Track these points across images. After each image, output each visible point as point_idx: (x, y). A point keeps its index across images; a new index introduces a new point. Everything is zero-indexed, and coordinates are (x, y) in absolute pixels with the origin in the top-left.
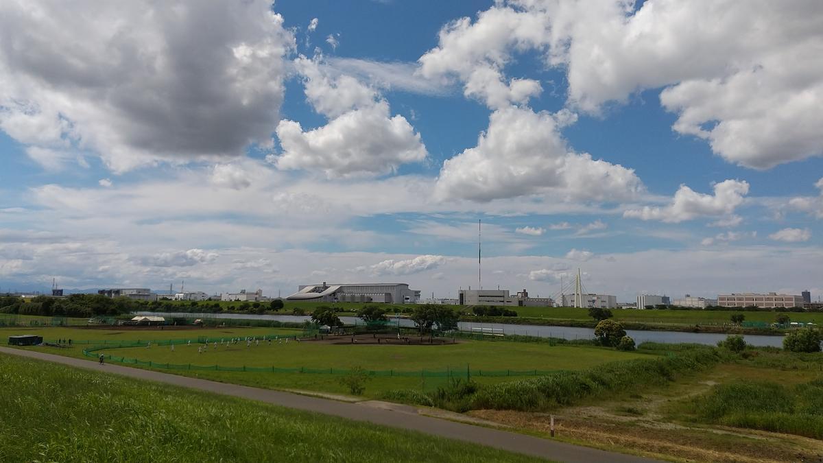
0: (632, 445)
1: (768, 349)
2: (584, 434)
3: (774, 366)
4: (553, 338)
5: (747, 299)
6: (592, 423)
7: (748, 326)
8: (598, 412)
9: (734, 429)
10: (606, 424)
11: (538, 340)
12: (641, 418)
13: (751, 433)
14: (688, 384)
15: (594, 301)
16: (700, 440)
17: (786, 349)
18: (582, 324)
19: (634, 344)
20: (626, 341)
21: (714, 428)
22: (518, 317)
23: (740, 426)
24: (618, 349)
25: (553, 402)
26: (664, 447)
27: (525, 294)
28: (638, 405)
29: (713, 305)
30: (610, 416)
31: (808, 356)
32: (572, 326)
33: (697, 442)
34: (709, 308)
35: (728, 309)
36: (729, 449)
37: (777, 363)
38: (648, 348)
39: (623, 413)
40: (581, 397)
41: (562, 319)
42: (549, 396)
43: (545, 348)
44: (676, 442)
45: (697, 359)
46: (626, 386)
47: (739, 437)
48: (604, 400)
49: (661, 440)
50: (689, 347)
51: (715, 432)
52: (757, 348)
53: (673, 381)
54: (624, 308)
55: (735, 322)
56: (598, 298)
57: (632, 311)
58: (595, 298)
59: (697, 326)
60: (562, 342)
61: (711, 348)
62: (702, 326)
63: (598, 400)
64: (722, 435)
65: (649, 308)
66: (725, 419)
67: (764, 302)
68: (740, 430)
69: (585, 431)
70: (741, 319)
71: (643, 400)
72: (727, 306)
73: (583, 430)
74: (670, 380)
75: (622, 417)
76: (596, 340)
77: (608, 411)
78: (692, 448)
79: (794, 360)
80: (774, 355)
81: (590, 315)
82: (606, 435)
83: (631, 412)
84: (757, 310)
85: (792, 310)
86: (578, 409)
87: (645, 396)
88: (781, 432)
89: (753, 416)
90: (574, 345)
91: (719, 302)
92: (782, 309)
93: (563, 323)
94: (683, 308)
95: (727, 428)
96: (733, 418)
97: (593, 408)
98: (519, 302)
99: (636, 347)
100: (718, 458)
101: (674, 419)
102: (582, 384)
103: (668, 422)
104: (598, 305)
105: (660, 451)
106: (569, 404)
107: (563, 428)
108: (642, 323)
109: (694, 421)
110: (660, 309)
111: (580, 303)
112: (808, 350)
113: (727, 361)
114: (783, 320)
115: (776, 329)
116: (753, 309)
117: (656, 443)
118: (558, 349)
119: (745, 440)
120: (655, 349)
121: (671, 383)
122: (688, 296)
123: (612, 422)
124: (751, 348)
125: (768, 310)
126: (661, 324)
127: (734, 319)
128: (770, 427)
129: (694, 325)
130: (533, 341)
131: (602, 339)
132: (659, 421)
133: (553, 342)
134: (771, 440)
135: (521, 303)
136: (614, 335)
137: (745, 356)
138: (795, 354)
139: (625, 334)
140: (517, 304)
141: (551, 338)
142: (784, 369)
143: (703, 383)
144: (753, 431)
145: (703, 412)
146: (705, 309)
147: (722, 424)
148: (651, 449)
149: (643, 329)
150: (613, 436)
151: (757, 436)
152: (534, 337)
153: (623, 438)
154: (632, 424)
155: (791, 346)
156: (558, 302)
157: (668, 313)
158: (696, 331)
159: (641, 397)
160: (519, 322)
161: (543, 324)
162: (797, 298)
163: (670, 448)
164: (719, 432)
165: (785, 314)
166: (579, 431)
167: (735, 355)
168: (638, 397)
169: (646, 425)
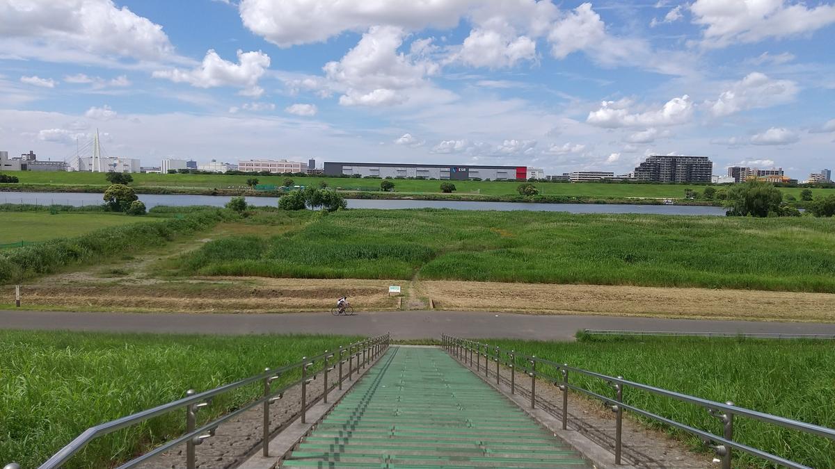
0: (110, 304)
1: (266, 208)
2: (61, 299)
3: (266, 222)
4: (57, 206)
5: (263, 165)
6: (73, 289)
7: (260, 189)
8: (82, 277)
9: (209, 277)
10: (86, 288)
11: (37, 209)
12: (125, 278)
13: (222, 279)
14: (184, 243)
15: (115, 165)
16: (175, 290)
17: (280, 207)
18: (98, 189)
19: (145, 208)
20: (137, 206)
21: (192, 279)
22: (20, 184)
23: (214, 275)
24: (128, 214)
25: (31, 271)
26: (141, 302)
27: (32, 156)
28: (125, 266)
29: (234, 170)
30: (93, 279)
31: (294, 213)
32: (86, 191)
33: (173, 292)
34: (229, 173)
35: (245, 174)
36: (199, 295)
37: (269, 220)
38: (159, 211)
39: (107, 275)
40: (65, 264)
41: (75, 185)
42: (25, 267)
43: (45, 217)
44: (153, 295)
45: (200, 220)
46: (121, 249)
47: (210, 284)
48: (92, 265)
49: (140, 295)
50: (198, 209)
51: (191, 282)
52: (257, 208)
53: (171, 241)
54: (147, 172)
55: (251, 185)
56: (120, 162)
57: (155, 176)
58: (116, 162)
59: (215, 189)
60: (67, 209)
61: (218, 209)
62: (220, 189)
63: (86, 264)
64: (196, 284)
65: (172, 172)
66: (203, 270)
67: (276, 168)
68: (214, 278)
69: (63, 297)
70: (255, 182)
71: (134, 261)
72: (246, 171)
73: (60, 296)
74: (168, 240)
75: (105, 279)
76: (105, 206)
77: (92, 275)
78: (167, 299)
79: (284, 217)
80: (270, 214)
81: (107, 180)
82: (86, 298)
83: (116, 273)
84: (269, 175)
85: (296, 174)
86: (59, 276)
87: (138, 257)
88: (246, 276)
89: (227, 265)
90: (80, 212)
91: (239, 167)
92: (290, 175)
93: (76, 189)
94: (205, 173)
95: (203, 277)
96: (209, 268)
97: (78, 274)
98: (22, 165)
99: (147, 211)
100: (188, 304)
101: (157, 275)
102: (68, 251)
103: (151, 278)
104: (120, 169)
105: (137, 305)
106: (49, 272)
107: (38, 297)
108: (162, 187)
109: (175, 275)
110: (183, 173)
111: (100, 167)
112: (296, 209)
113: (228, 220)
114: (289, 184)
115: (282, 191)
116: (266, 174)
117: (134, 299)
118: (59, 218)
119: (215, 286)
120: (166, 212)
121: (169, 243)
122: (215, 161)
123: (93, 285)
124: (252, 208)
125: (279, 175)
126: (181, 188)
127: (250, 183)
128: (238, 273)
129: (212, 189)
130: (31, 210)
131: (111, 204)
132: (142, 278)
133: (54, 210)
134: (235, 283)
135: (24, 167)
136: (125, 200)
137: (246, 215)
138: (286, 211)
139: (137, 198)
140: (18, 168)
141: (53, 206)
142: (273, 224)
143: (199, 240)
144: (224, 277)
145: (185, 266)
146: (225, 174)
147: (200, 274)
148: (129, 304)
149: (164, 193)
150: (92, 298)
151: (227, 281)
152: (33, 206)
153: (102, 299)
154: (114, 284)
155: (283, 205)
156: (74, 166)
157: (189, 177)
158: (214, 194)
159: (132, 258)
160: (19, 190)
161: (52, 191)
162: (303, 165)
163: (146, 301)
164: (195, 282)
165: (290, 178)
166: (56, 297)
167: (236, 214)
168: (129, 258)
169: (127, 284)
